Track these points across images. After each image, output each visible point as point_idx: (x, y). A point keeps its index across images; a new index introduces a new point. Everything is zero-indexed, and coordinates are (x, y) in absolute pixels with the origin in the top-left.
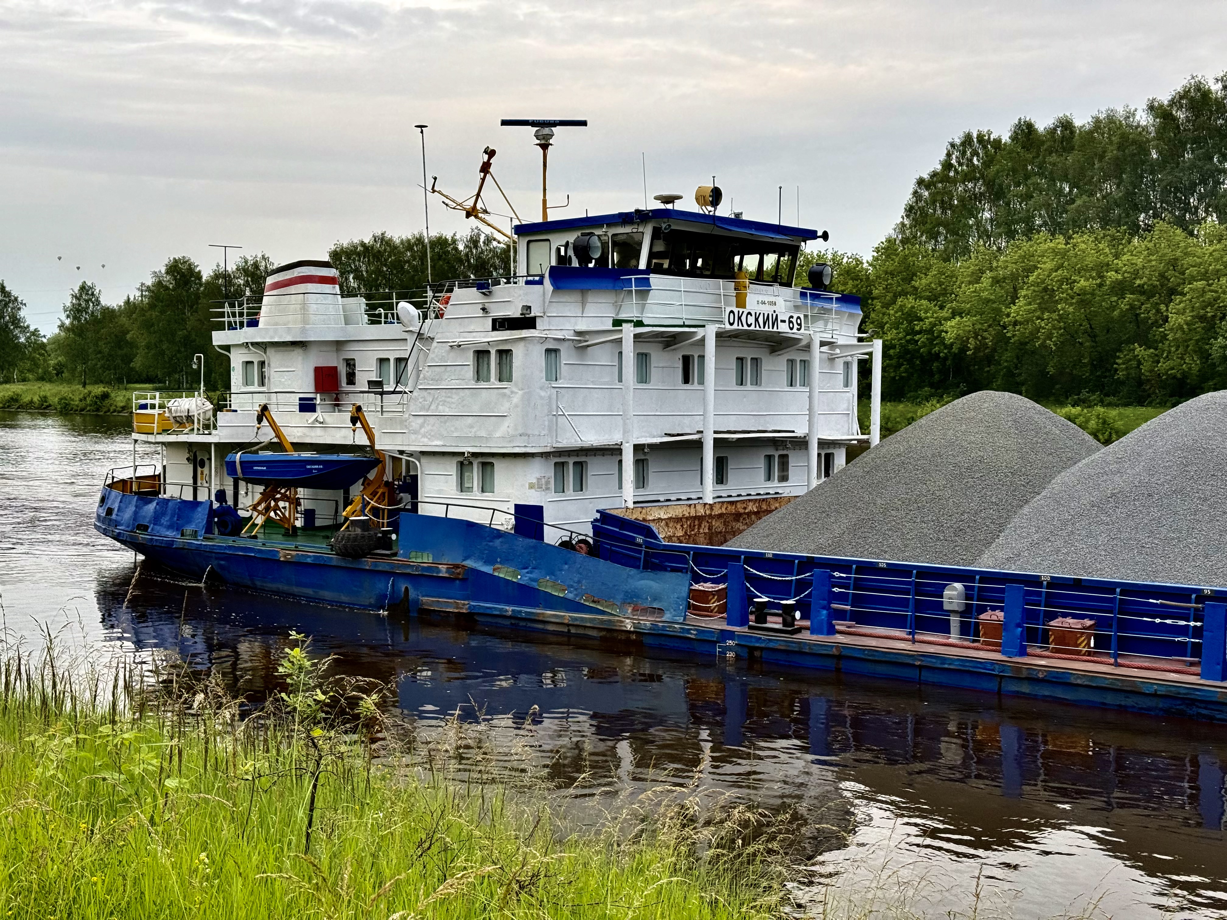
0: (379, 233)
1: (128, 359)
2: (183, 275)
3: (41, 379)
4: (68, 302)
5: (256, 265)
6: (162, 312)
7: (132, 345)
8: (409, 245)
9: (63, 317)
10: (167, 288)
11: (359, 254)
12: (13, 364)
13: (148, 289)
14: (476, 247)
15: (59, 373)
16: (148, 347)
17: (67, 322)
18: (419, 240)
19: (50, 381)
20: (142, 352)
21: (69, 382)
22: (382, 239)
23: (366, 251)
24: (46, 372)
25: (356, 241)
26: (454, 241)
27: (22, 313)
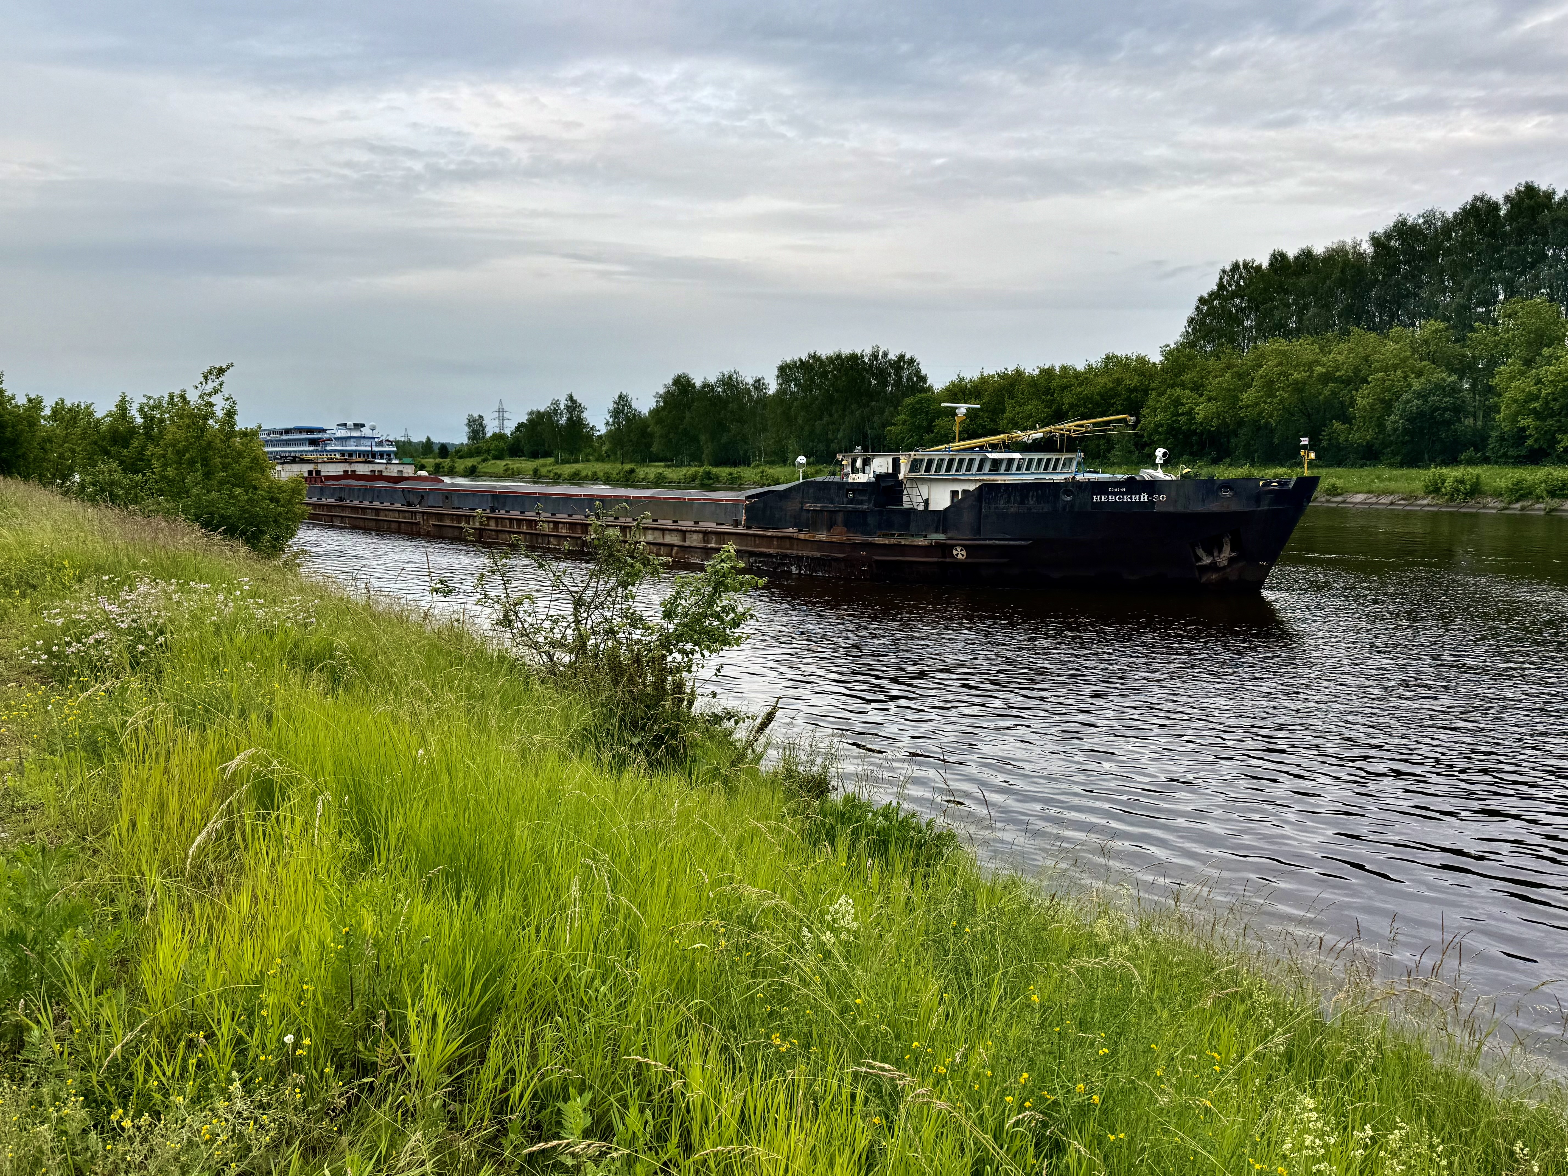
0: (812, 353)
1: (649, 445)
2: (683, 386)
3: (597, 460)
4: (611, 406)
5: (730, 377)
6: (670, 412)
7: (651, 435)
8: (831, 360)
9: (608, 417)
10: (673, 395)
11: (797, 368)
12: (579, 450)
13: (661, 396)
14: (876, 360)
15: (608, 456)
16: (661, 436)
17: (611, 420)
18: (839, 356)
19: (603, 461)
20: (657, 440)
21: (614, 461)
22: (814, 357)
23: (802, 366)
24: (600, 456)
25: (796, 358)
26: (862, 356)
27: (584, 415)
